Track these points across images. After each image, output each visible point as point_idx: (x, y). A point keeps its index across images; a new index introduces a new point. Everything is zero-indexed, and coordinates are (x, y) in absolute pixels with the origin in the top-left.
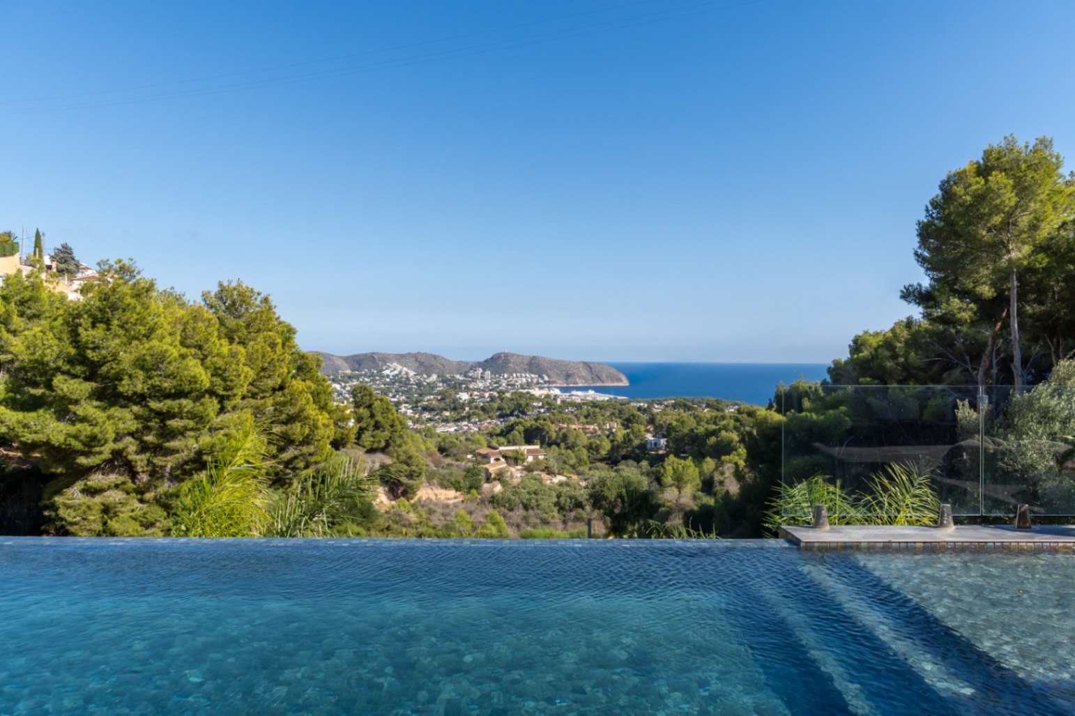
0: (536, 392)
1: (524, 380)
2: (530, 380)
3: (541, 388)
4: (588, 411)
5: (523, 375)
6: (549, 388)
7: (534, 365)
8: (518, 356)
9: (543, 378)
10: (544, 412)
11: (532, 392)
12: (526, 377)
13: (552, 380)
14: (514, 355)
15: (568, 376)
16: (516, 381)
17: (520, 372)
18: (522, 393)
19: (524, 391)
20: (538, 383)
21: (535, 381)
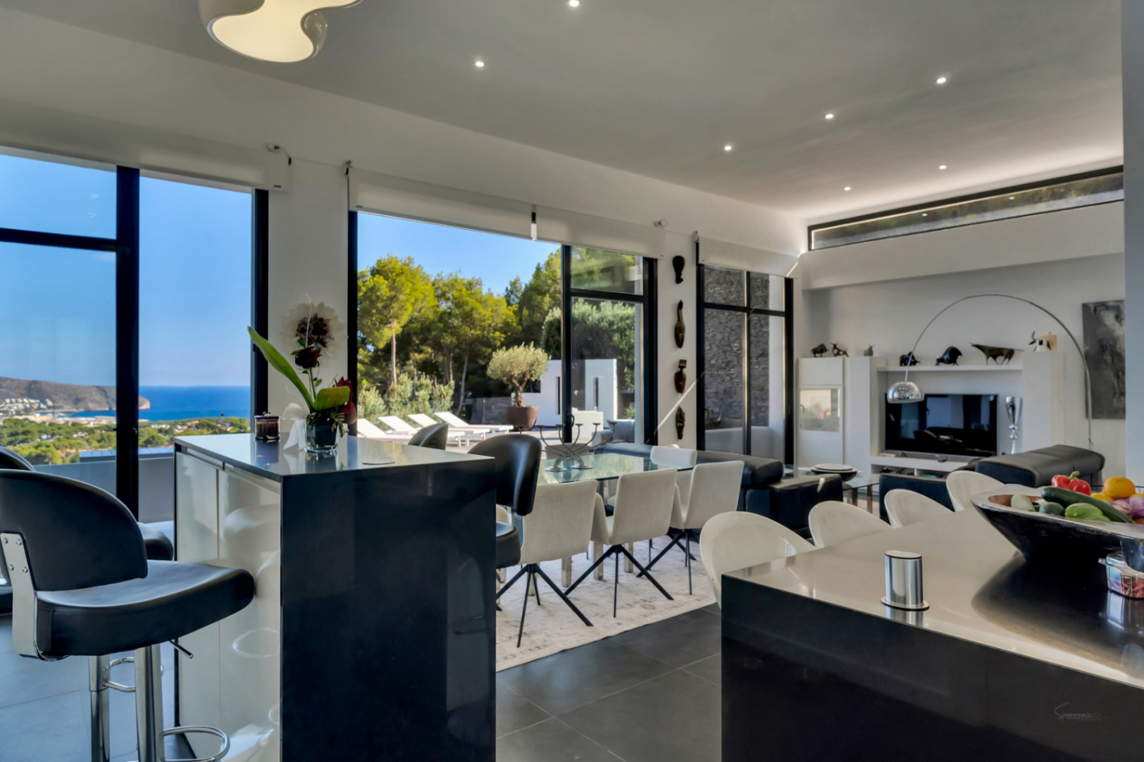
0: (37, 418)
1: (21, 406)
2: (28, 406)
3: (43, 414)
4: (102, 435)
5: (20, 400)
6: (53, 413)
7: (34, 390)
8: (12, 380)
9: (45, 403)
10: (48, 439)
11: (31, 418)
12: (23, 402)
13: (56, 405)
14: (6, 379)
15: (77, 401)
16: (10, 408)
17: (15, 398)
18: (18, 420)
19: (20, 418)
20: (39, 408)
21: (36, 406)
